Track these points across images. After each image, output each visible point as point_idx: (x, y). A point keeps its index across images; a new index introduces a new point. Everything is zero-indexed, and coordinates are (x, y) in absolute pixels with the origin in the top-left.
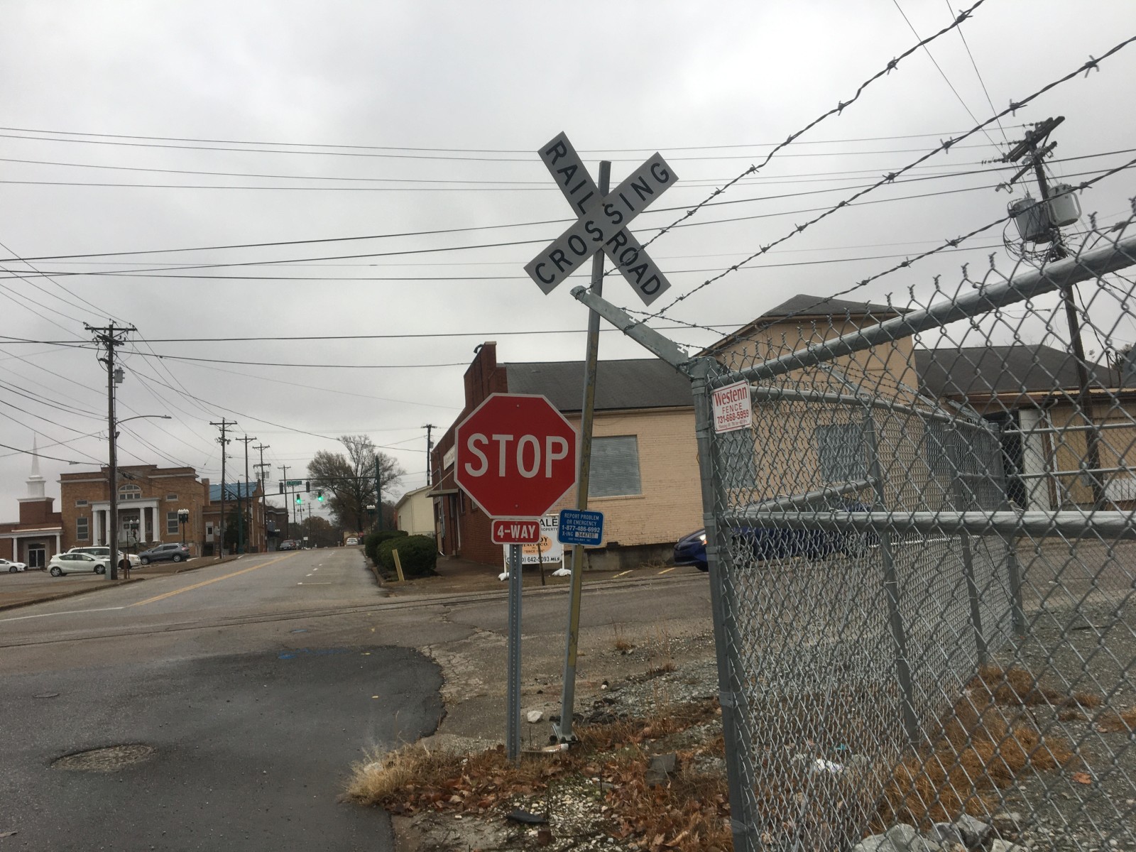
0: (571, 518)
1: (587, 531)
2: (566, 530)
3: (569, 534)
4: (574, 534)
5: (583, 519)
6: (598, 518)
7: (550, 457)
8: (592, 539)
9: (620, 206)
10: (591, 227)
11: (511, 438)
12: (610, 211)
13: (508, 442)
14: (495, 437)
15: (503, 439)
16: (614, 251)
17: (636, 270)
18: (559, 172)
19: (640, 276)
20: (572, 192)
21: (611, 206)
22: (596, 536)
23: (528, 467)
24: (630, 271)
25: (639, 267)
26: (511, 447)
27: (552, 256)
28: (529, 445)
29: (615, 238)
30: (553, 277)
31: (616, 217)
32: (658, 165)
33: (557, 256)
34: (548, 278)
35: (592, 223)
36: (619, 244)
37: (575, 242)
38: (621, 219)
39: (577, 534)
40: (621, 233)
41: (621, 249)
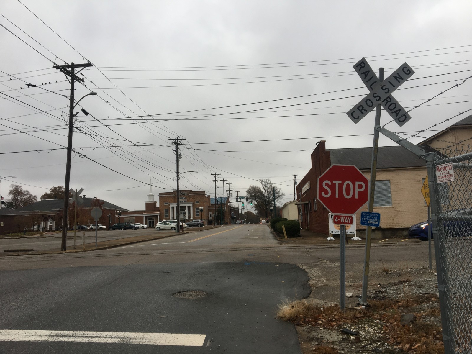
0: (366, 215)
1: (373, 221)
2: (364, 220)
3: (365, 222)
4: (367, 222)
5: (371, 216)
6: (378, 215)
7: (357, 190)
8: (375, 224)
9: (388, 86)
10: (375, 95)
11: (340, 182)
12: (384, 88)
13: (339, 184)
14: (334, 182)
15: (337, 183)
16: (386, 105)
17: (395, 112)
18: (362, 74)
19: (397, 114)
20: (367, 82)
21: (385, 86)
22: (377, 223)
23: (348, 194)
24: (392, 113)
25: (397, 111)
26: (341, 186)
27: (358, 108)
28: (348, 186)
29: (386, 99)
30: (359, 117)
31: (387, 91)
32: (405, 67)
33: (361, 108)
34: (357, 117)
35: (376, 93)
36: (388, 102)
37: (368, 102)
38: (389, 91)
39: (369, 222)
40: (389, 97)
41: (389, 104)
